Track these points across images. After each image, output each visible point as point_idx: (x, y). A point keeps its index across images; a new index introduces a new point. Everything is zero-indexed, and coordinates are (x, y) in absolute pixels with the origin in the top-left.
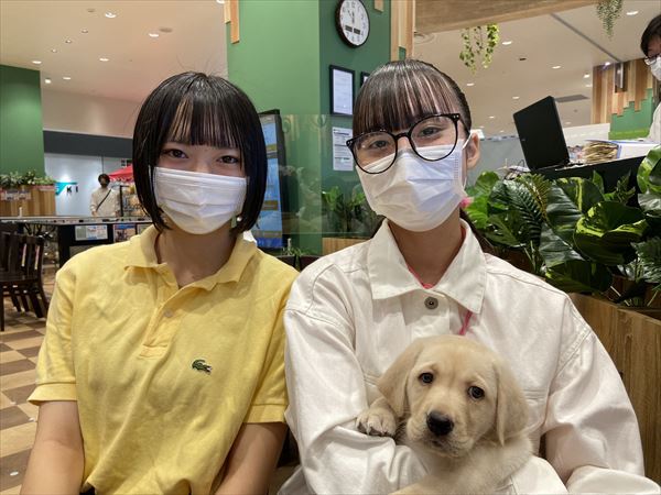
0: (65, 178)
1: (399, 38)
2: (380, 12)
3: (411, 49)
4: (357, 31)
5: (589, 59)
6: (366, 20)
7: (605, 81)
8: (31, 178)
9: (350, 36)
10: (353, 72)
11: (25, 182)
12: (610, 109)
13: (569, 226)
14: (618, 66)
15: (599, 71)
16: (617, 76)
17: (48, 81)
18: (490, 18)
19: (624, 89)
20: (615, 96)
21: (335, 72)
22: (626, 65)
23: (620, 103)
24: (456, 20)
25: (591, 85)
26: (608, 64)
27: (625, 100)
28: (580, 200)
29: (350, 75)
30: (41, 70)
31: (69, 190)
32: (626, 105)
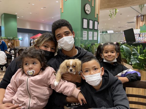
0: (20, 38)
1: (97, 12)
2: (93, 7)
3: (99, 14)
4: (88, 11)
5: (136, 14)
6: (90, 9)
7: (139, 19)
8: (15, 38)
9: (87, 12)
10: (87, 19)
11: (13, 39)
12: (140, 25)
13: (137, 56)
14: (142, 16)
15: (137, 17)
16: (142, 18)
17: (18, 17)
18: (116, 8)
19: (143, 21)
20: (141, 22)
21: (84, 19)
22: (144, 16)
23: (142, 24)
24: (108, 8)
25: (136, 20)
26: (139, 15)
27: (143, 23)
28: (139, 51)
29: (87, 20)
30: (17, 15)
31: (21, 40)
32: (143, 24)
